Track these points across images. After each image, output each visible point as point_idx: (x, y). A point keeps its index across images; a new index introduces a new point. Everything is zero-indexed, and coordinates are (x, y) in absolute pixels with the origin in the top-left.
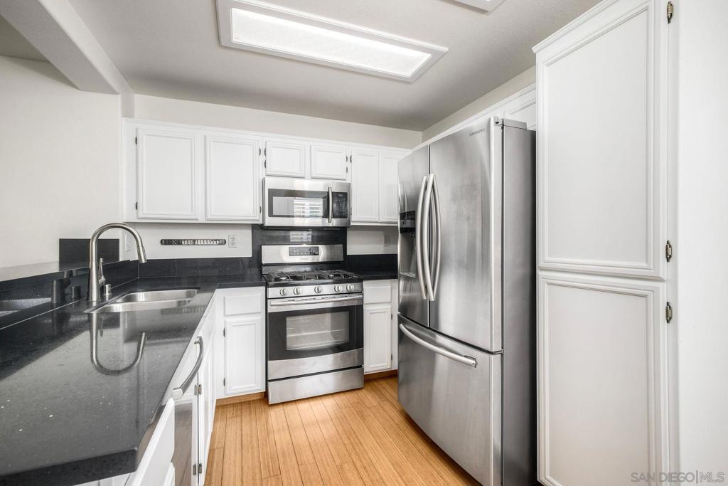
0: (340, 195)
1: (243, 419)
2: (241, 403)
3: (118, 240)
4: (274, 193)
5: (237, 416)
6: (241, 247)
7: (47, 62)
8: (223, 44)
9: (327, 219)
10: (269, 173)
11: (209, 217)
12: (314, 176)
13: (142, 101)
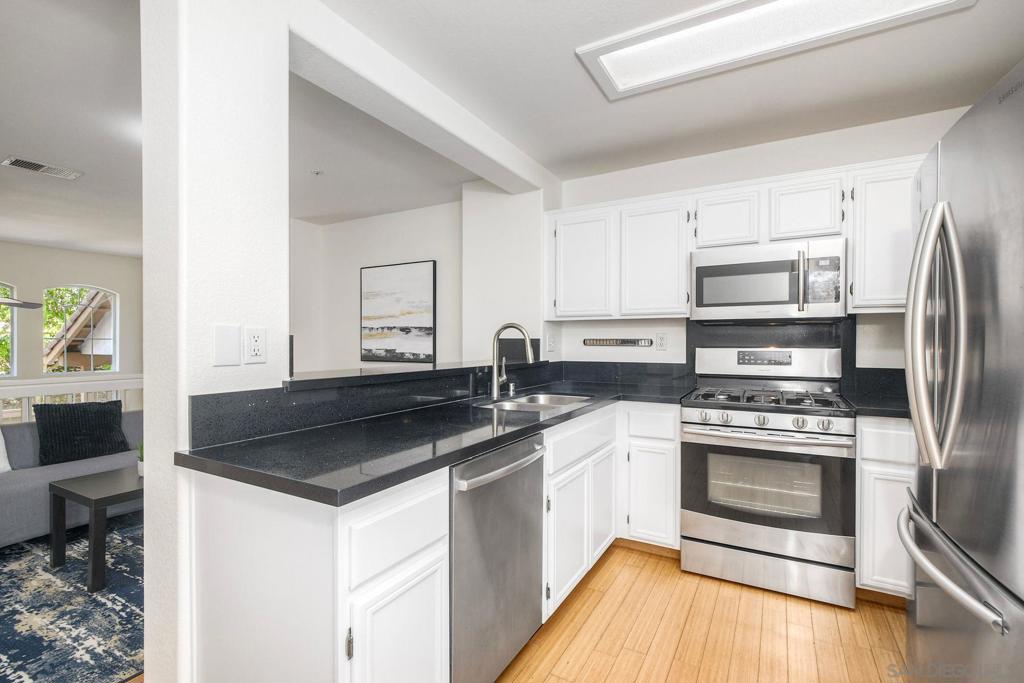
0: (822, 263)
1: (642, 573)
2: (651, 554)
3: (539, 340)
4: (703, 273)
5: (637, 567)
6: (670, 350)
7: (482, 179)
8: (611, 99)
9: (797, 305)
10: (701, 244)
11: (624, 312)
12: (774, 236)
13: (569, 187)
